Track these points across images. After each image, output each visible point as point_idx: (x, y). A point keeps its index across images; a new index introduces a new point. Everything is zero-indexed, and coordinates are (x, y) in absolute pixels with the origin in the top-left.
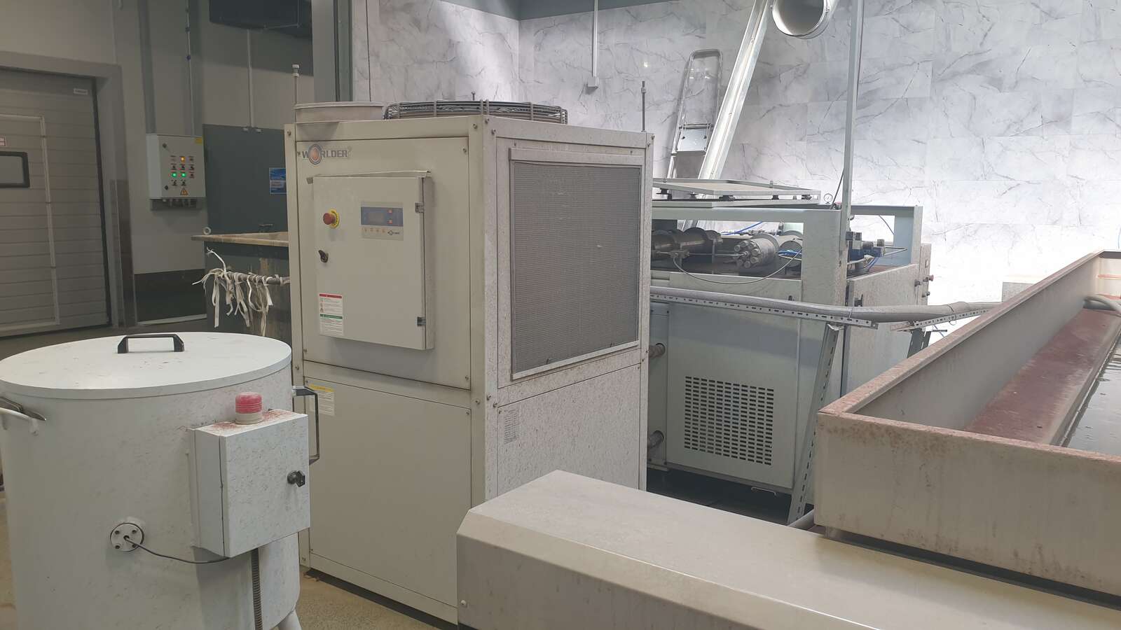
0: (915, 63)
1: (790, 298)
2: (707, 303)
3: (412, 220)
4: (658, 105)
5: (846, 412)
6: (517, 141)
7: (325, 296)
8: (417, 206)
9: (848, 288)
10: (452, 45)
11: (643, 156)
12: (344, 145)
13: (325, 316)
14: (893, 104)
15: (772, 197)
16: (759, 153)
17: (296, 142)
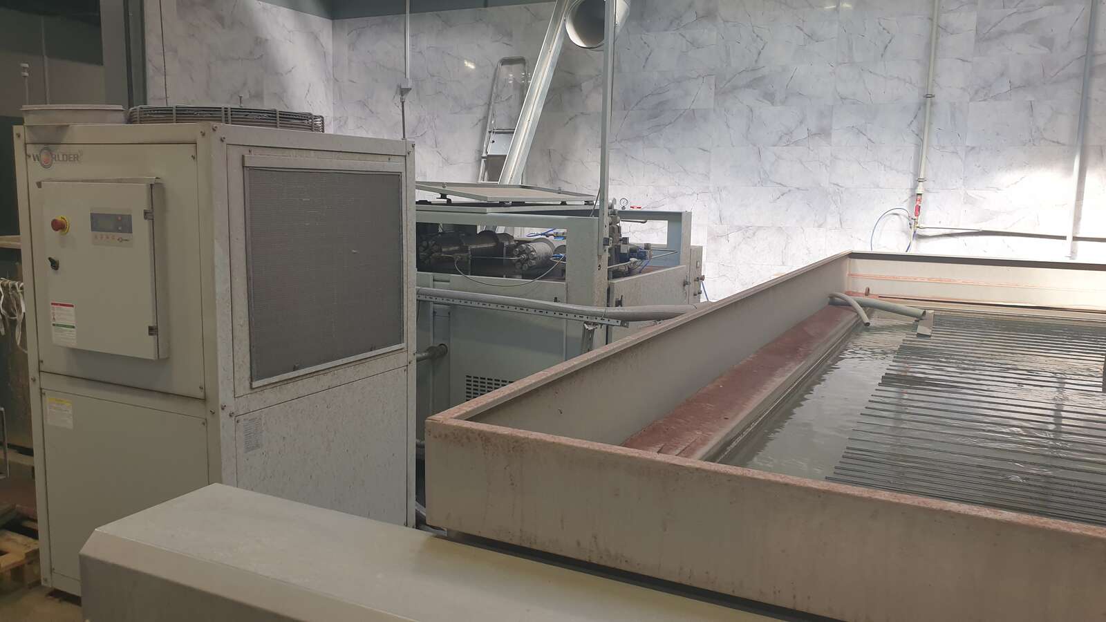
0: (700, 76)
1: (556, 300)
2: (481, 305)
3: (141, 227)
4: (470, 109)
5: (455, 418)
6: (252, 148)
7: (57, 304)
8: (146, 213)
9: (609, 290)
10: (260, 42)
11: (404, 163)
12: (75, 149)
13: (58, 325)
14: (681, 115)
15: (560, 203)
16: (564, 159)
17: (26, 144)
